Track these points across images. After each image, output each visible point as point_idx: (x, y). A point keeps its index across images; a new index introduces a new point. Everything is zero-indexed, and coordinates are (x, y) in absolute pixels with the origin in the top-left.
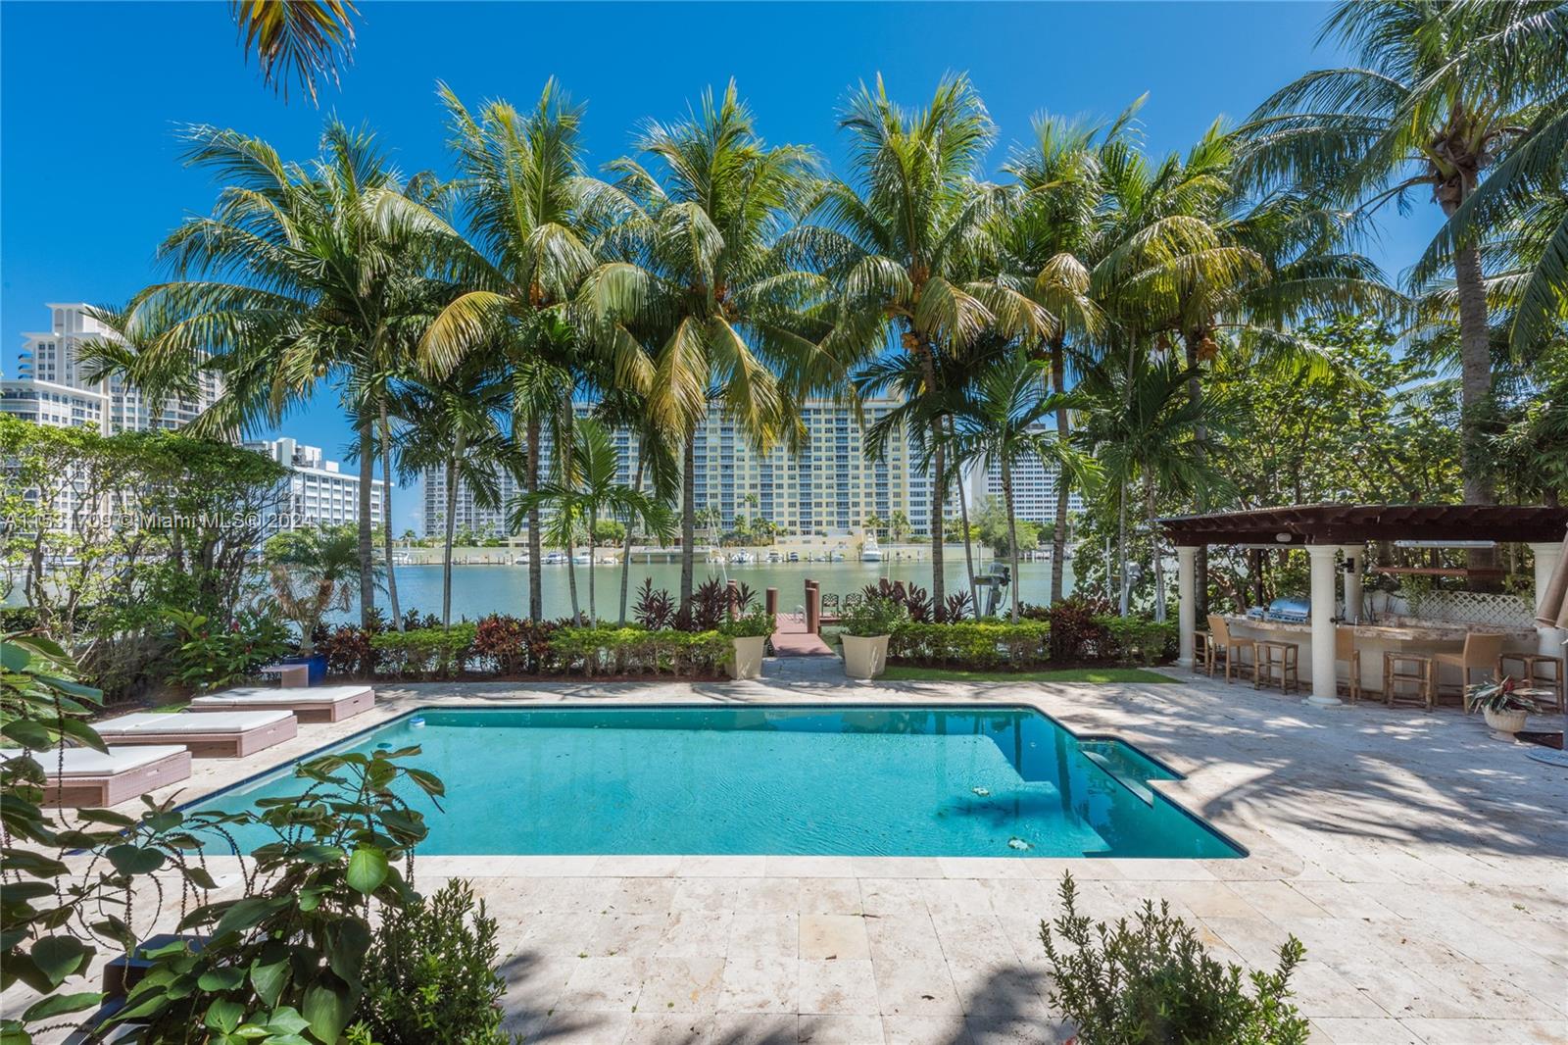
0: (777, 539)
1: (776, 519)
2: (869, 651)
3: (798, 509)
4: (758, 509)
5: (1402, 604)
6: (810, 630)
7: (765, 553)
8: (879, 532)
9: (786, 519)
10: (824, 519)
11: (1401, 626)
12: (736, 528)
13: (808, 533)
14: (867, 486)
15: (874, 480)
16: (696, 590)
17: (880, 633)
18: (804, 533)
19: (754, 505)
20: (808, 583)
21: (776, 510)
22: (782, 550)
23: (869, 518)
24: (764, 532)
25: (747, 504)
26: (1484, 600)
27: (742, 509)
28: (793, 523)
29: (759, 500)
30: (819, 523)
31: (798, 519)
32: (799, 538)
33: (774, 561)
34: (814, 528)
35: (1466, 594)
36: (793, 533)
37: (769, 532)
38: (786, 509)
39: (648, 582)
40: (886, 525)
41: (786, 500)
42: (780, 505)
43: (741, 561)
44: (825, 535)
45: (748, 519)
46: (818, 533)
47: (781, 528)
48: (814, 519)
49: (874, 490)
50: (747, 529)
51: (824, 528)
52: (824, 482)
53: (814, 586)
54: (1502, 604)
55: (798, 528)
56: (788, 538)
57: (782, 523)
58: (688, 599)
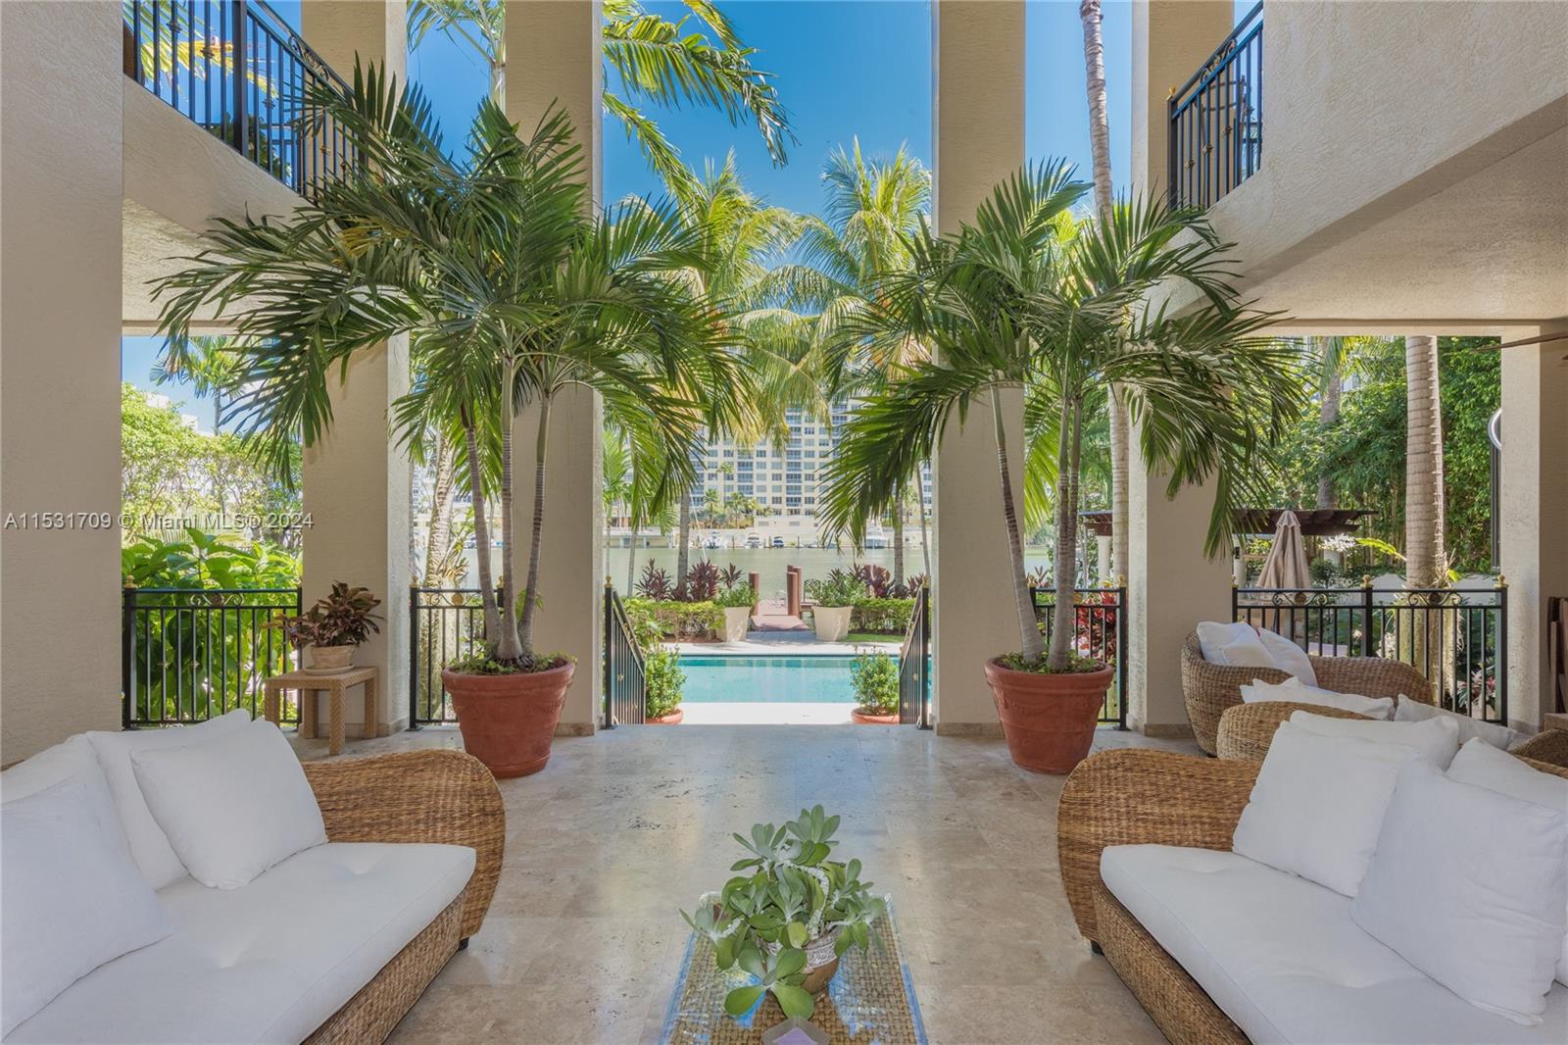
0: (758, 519)
1: (756, 494)
2: (837, 619)
3: (784, 483)
4: (735, 483)
6: (791, 612)
7: (742, 538)
9: (769, 495)
12: (706, 506)
13: (797, 512)
16: (690, 570)
17: (844, 605)
18: (792, 512)
19: (729, 477)
20: (790, 568)
21: (756, 483)
22: (764, 531)
24: (745, 511)
25: (721, 475)
27: (713, 482)
28: (777, 500)
29: (735, 471)
30: (810, 501)
31: (784, 495)
32: (785, 519)
33: (753, 546)
34: (804, 507)
36: (778, 513)
37: (748, 511)
38: (769, 483)
39: (652, 563)
41: (769, 472)
42: (762, 477)
43: (712, 547)
44: (817, 515)
45: (721, 494)
46: (809, 513)
47: (762, 507)
48: (804, 495)
50: (719, 508)
51: (816, 507)
52: (817, 449)
53: (796, 570)
55: (784, 507)
56: (771, 518)
57: (763, 500)
58: (683, 577)
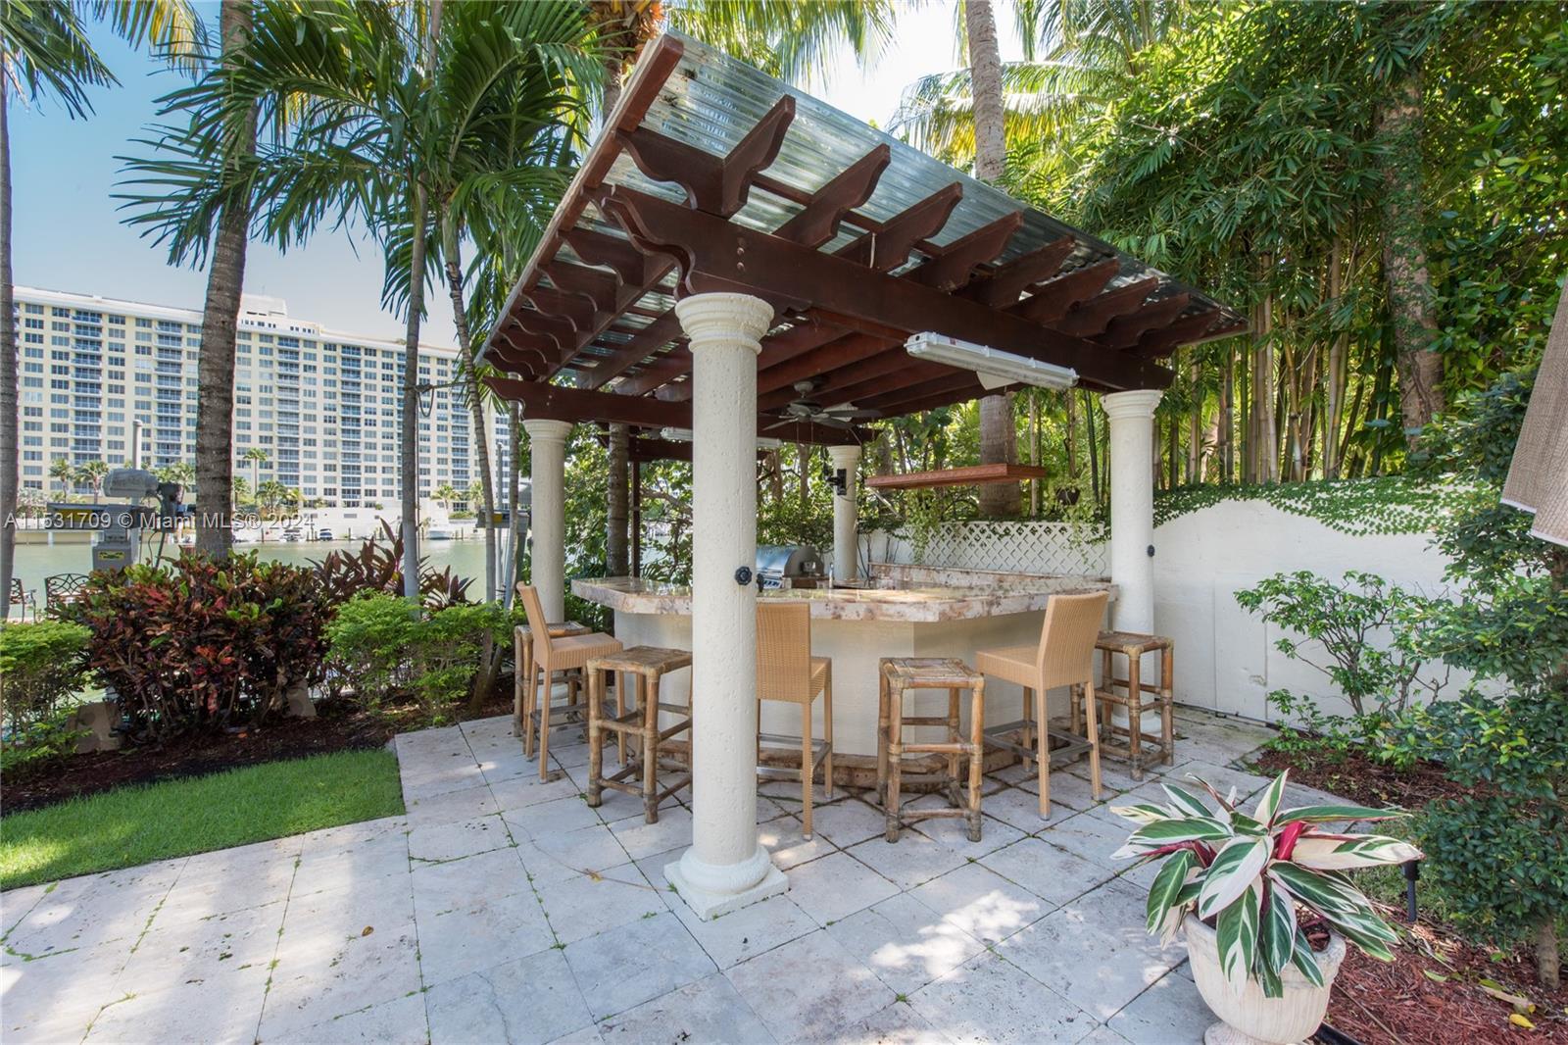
1: (302, 485)
3: (338, 474)
4: (272, 471)
5: (905, 550)
7: (278, 529)
8: (456, 505)
9: (320, 486)
10: (379, 487)
11: (905, 586)
13: (355, 504)
14: (440, 450)
15: (450, 444)
18: (348, 505)
19: (265, 465)
21: (302, 473)
23: (441, 488)
24: (281, 501)
25: (255, 463)
26: (1007, 532)
27: (244, 470)
28: (330, 492)
29: (275, 459)
30: (371, 493)
31: (338, 486)
32: (339, 511)
33: (292, 539)
34: (363, 499)
35: (983, 524)
36: (332, 505)
37: (290, 502)
38: (320, 473)
40: (465, 496)
41: (320, 462)
42: (310, 466)
44: (379, 507)
46: (369, 505)
47: (310, 498)
48: (364, 487)
49: (450, 456)
50: (251, 498)
51: (379, 499)
54: (1032, 538)
55: (339, 499)
56: (320, 511)
57: (312, 491)
